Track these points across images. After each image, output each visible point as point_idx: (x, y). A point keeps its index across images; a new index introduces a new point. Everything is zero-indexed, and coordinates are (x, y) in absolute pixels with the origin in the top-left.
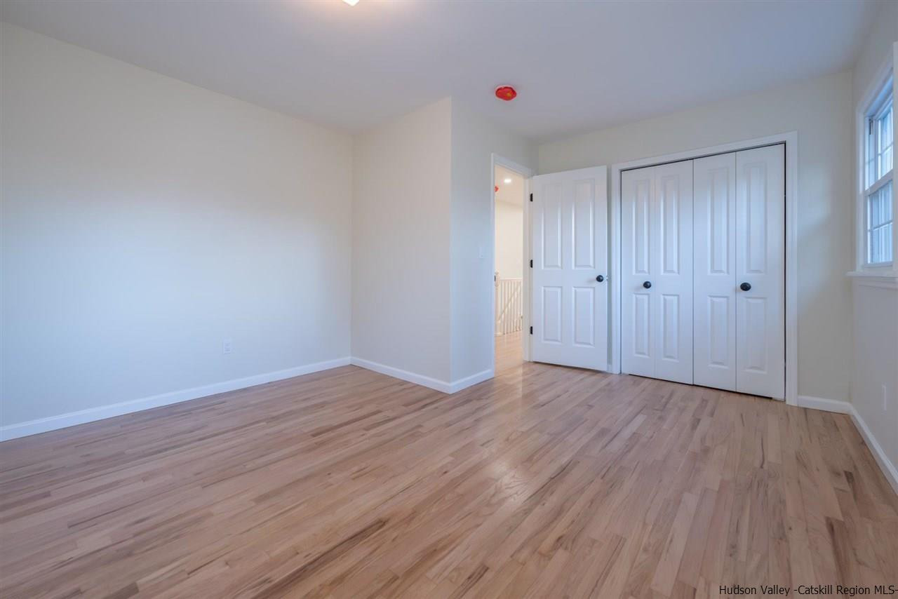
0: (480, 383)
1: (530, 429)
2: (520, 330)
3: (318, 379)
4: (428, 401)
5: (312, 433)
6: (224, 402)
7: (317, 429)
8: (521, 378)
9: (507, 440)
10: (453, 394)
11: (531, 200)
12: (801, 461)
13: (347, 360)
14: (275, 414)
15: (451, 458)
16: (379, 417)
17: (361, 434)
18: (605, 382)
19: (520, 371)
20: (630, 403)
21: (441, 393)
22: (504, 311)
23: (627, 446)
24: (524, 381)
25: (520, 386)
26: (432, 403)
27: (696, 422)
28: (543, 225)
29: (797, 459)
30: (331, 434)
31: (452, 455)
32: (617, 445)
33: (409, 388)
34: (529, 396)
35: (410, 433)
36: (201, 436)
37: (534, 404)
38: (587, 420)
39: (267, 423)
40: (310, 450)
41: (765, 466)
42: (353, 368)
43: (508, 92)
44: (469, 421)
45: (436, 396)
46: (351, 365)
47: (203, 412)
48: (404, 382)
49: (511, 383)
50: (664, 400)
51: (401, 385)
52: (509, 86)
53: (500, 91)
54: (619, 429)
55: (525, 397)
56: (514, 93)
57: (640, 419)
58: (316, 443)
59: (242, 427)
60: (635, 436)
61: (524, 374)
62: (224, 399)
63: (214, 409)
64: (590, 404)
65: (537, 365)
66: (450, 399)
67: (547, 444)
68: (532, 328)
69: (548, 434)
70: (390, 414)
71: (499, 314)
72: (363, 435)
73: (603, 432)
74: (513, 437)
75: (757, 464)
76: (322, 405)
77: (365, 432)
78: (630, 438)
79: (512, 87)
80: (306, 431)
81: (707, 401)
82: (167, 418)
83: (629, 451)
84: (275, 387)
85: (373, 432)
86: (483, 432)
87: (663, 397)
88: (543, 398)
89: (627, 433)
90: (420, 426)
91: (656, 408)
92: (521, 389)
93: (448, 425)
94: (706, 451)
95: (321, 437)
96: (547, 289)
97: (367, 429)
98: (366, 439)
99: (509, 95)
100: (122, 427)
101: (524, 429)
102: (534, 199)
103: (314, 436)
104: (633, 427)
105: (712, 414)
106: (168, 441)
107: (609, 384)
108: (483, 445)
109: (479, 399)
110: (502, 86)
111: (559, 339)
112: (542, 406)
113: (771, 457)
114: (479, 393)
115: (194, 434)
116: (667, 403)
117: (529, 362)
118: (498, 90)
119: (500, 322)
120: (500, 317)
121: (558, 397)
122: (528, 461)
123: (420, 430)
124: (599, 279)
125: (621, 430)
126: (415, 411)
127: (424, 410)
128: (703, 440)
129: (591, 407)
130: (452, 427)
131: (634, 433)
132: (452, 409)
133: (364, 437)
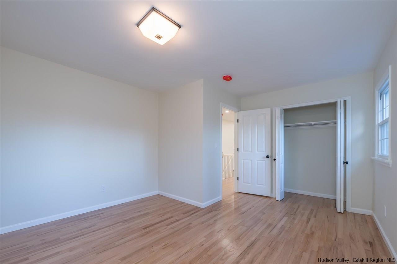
0: (216, 203)
1: (239, 224)
2: (232, 177)
3: (144, 202)
4: (193, 212)
5: (143, 228)
6: (102, 213)
7: (146, 225)
8: (233, 200)
9: (229, 229)
10: (204, 208)
11: (238, 122)
12: (351, 237)
13: (156, 192)
14: (126, 219)
15: (205, 239)
16: (172, 219)
17: (165, 228)
18: (270, 202)
19: (233, 197)
20: (281, 212)
21: (200, 208)
22: (226, 168)
23: (280, 231)
24: (235, 201)
25: (233, 204)
26: (195, 213)
27: (308, 220)
28: (243, 134)
29: (350, 236)
30: (151, 228)
31: (205, 237)
32: (275, 231)
33: (185, 206)
34: (237, 209)
35: (186, 227)
36: (93, 230)
37: (239, 213)
38: (262, 220)
39: (123, 223)
40: (142, 236)
41: (337, 240)
42: (159, 196)
43: (228, 78)
44: (211, 221)
45: (197, 209)
46: (158, 194)
47: (93, 218)
48: (182, 203)
49: (229, 202)
50: (295, 210)
51: (181, 204)
52: (228, 75)
53: (225, 77)
54: (276, 224)
55: (236, 209)
56: (231, 78)
57: (285, 219)
58: (145, 232)
59: (111, 225)
60: (283, 227)
61: (235, 198)
62: (102, 212)
63: (98, 217)
64: (264, 212)
65: (240, 194)
66: (202, 211)
67: (245, 231)
68: (238, 178)
69: (246, 226)
70: (178, 219)
71: (223, 169)
72: (166, 228)
73: (270, 225)
74: (231, 228)
75: (333, 239)
76: (147, 214)
77: (166, 227)
78: (281, 228)
79: (229, 75)
80: (140, 227)
81: (313, 210)
82: (77, 221)
83: (280, 234)
84: (125, 206)
85: (170, 227)
86: (218, 226)
87: (294, 209)
88: (244, 209)
89: (279, 225)
90: (190, 224)
91: (292, 214)
92: (234, 206)
93: (203, 223)
94: (313, 233)
95: (147, 229)
96: (245, 161)
97: (167, 225)
98: (167, 230)
99: (229, 79)
100: (57, 226)
101: (235, 224)
102: (239, 121)
103: (144, 229)
104: (282, 223)
105: (315, 217)
106: (79, 232)
107: (271, 203)
108: (218, 232)
109: (216, 210)
110: (226, 75)
111: (250, 183)
112: (243, 213)
113: (340, 236)
114: (215, 208)
115: (90, 228)
116: (296, 211)
117: (237, 192)
118: (224, 76)
119: (223, 173)
120: (224, 170)
121: (250, 209)
122: (238, 239)
123: (190, 225)
124: (268, 157)
125: (277, 224)
126: (188, 216)
127: (192, 216)
128: (311, 228)
129: (264, 213)
130: (205, 224)
131: (283, 226)
132: (204, 215)
133: (166, 229)
